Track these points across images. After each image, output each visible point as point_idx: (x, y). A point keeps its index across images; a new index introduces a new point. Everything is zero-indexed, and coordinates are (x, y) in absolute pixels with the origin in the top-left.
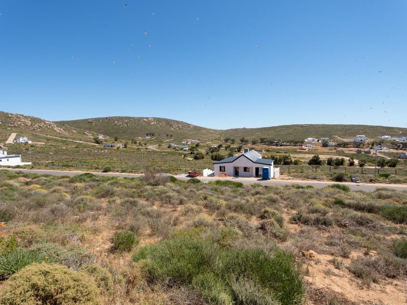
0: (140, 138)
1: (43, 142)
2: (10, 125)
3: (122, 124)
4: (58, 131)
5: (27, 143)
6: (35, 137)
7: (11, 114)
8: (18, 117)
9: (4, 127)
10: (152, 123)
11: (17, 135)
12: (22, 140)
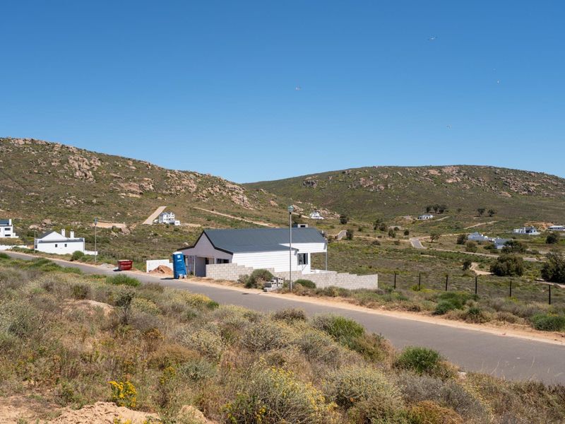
0: (409, 218)
1: (200, 223)
2: (164, 192)
3: (375, 184)
4: (238, 202)
5: (173, 224)
6: (193, 214)
7: (172, 172)
8: (180, 177)
9: (154, 196)
10: (450, 181)
11: (165, 209)
12: (166, 219)
